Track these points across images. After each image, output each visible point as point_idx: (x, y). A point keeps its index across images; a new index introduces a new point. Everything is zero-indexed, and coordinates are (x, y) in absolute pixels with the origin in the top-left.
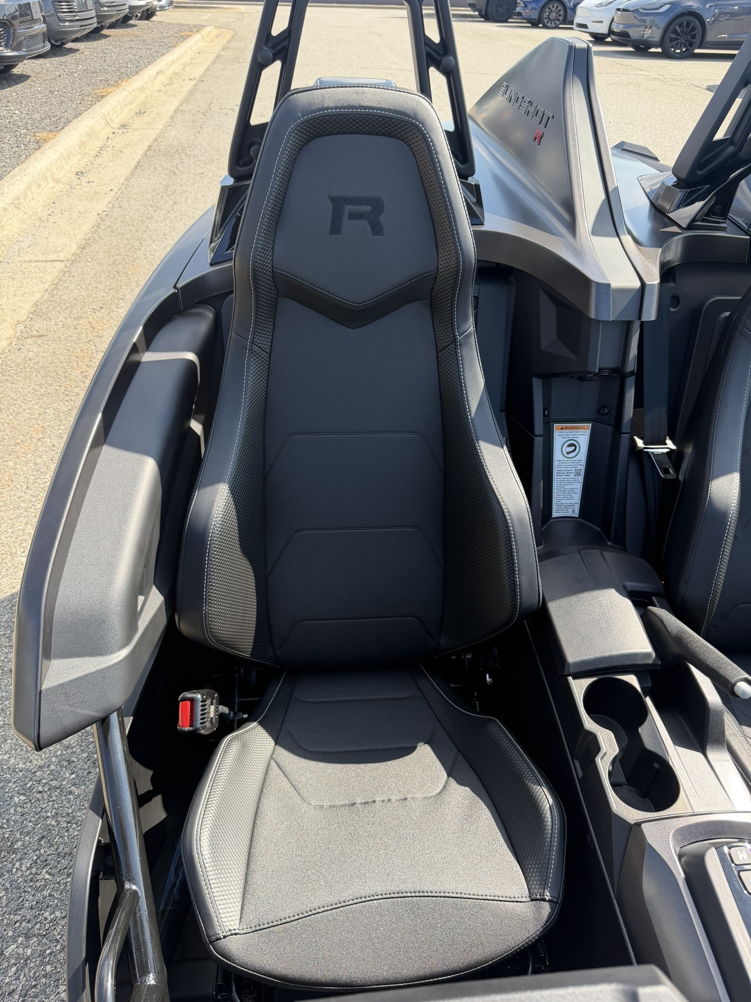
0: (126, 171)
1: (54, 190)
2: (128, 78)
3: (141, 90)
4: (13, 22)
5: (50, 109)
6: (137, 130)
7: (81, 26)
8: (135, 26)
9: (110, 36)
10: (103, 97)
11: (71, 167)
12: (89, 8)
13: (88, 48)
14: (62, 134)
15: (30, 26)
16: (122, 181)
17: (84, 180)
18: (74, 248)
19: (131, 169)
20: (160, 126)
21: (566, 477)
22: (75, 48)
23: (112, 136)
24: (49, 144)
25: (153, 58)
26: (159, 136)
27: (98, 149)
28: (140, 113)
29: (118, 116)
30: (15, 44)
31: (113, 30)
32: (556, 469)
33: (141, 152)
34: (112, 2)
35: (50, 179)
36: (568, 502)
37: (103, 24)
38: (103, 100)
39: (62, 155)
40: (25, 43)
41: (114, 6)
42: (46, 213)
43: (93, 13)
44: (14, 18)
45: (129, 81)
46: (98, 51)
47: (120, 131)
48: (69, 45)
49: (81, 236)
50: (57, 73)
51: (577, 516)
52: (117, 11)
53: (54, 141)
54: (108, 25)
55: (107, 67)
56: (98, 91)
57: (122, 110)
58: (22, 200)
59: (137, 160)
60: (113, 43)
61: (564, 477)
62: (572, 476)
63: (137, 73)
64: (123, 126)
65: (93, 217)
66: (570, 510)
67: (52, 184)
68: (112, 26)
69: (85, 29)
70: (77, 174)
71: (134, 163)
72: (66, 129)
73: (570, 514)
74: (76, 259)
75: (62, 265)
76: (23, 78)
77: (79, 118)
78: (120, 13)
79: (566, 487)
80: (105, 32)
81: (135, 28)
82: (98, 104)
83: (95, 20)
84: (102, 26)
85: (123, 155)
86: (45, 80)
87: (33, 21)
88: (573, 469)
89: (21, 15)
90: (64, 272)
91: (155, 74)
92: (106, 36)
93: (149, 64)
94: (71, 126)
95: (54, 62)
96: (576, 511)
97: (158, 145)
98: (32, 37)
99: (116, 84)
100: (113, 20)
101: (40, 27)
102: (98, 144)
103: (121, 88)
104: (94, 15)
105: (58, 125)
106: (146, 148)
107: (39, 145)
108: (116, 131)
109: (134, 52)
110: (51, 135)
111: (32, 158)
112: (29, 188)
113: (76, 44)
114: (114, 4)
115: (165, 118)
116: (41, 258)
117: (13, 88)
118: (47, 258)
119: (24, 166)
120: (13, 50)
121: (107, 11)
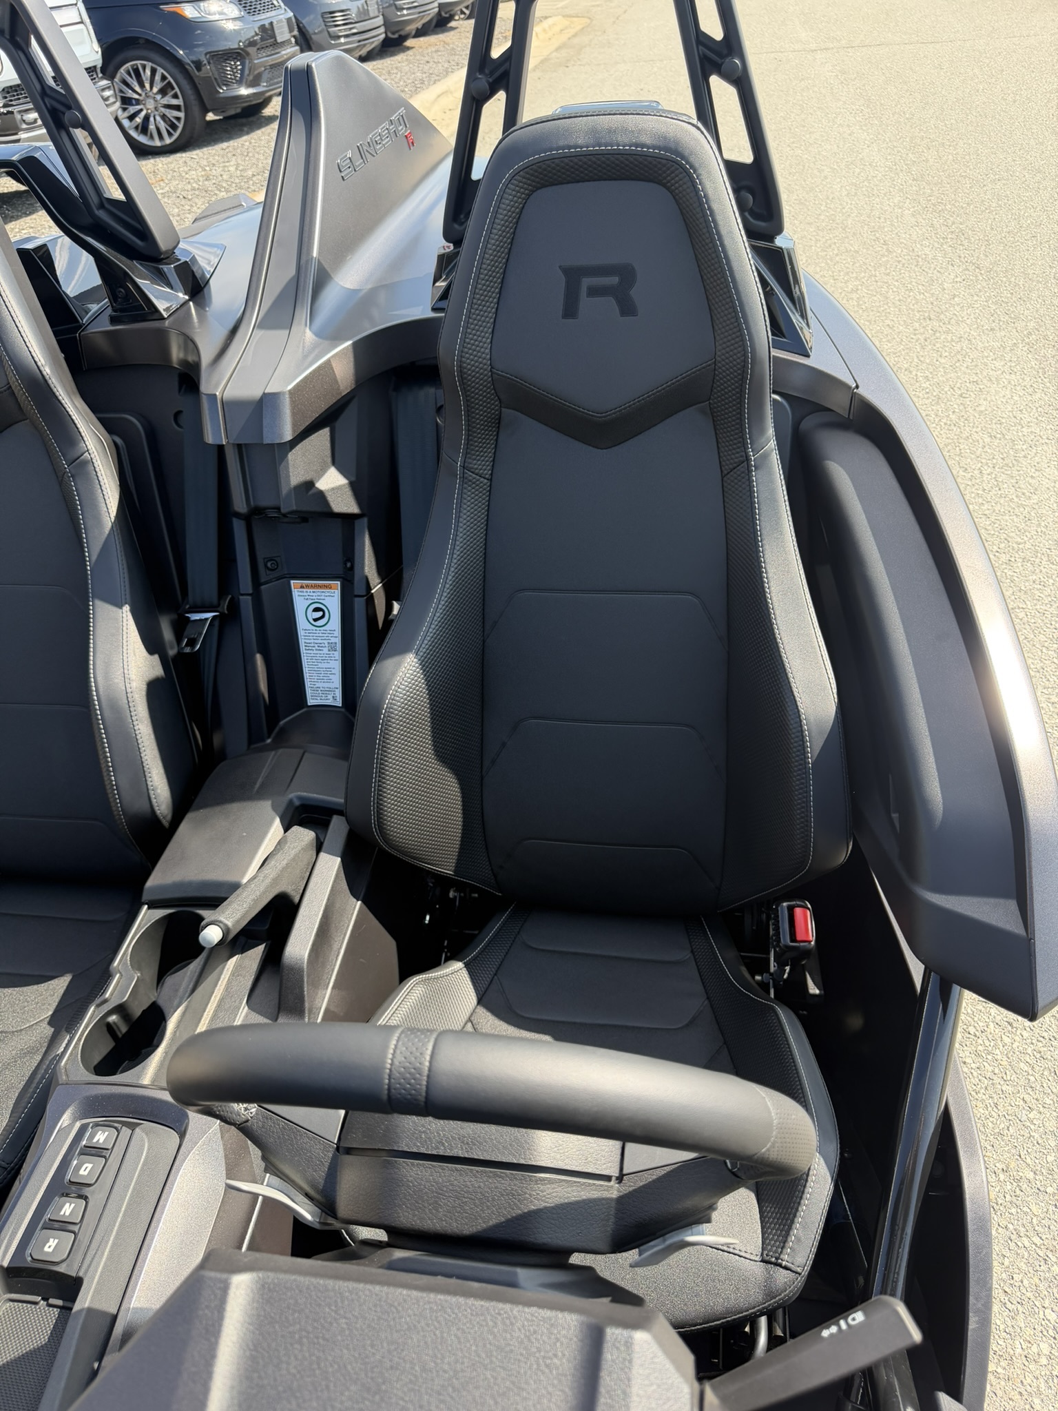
4: (250, 49)
7: (359, 41)
12: (372, 15)
15: (273, 52)
21: (317, 652)
30: (251, 78)
32: (303, 641)
34: (413, 2)
36: (326, 685)
40: (265, 76)
41: (415, 7)
43: (379, 21)
44: (252, 43)
51: (340, 705)
52: (420, 13)
54: (414, 32)
61: (315, 652)
62: (326, 650)
66: (330, 697)
68: (420, 33)
69: (365, 45)
73: (330, 702)
78: (424, 16)
79: (320, 665)
80: (409, 43)
83: (382, 30)
84: (400, 36)
87: (278, 46)
88: (326, 642)
89: (262, 39)
96: (338, 698)
98: (276, 66)
100: (419, 25)
104: (382, 22)
114: (415, 4)
120: (248, 86)
121: (408, 15)
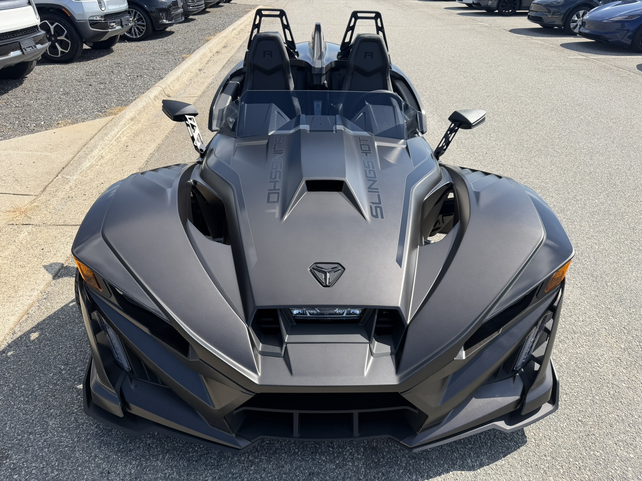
0: (219, 68)
1: (191, 75)
2: (219, 32)
3: (225, 37)
4: (170, 9)
5: (186, 46)
6: (223, 54)
7: (197, 8)
8: (222, 6)
9: (210, 12)
10: (208, 40)
11: (197, 67)
13: (200, 18)
14: (193, 55)
15: (177, 10)
16: (217, 72)
17: (202, 72)
18: (200, 93)
19: (221, 68)
20: (233, 52)
22: (193, 18)
23: (213, 56)
24: (188, 59)
25: (231, 23)
26: (233, 56)
27: (207, 61)
28: (224, 47)
29: (215, 48)
30: (170, 18)
31: (211, 9)
33: (225, 62)
35: (189, 72)
37: (207, 6)
38: (209, 42)
39: (193, 62)
40: (174, 17)
42: (188, 83)
44: (170, 7)
45: (220, 34)
46: (205, 20)
47: (216, 54)
48: (191, 17)
49: (203, 90)
50: (186, 30)
53: (189, 57)
54: (210, 7)
55: (209, 27)
56: (206, 38)
57: (217, 45)
58: (180, 78)
59: (223, 65)
60: (212, 15)
63: (224, 30)
64: (217, 52)
65: (206, 84)
67: (189, 73)
69: (199, 10)
70: (199, 70)
71: (222, 66)
72: (194, 53)
74: (201, 96)
75: (196, 98)
76: (171, 33)
77: (199, 49)
80: (208, 10)
81: (222, 8)
82: (207, 43)
83: (204, 5)
85: (217, 63)
86: (182, 34)
87: (178, 8)
89: (173, 5)
90: (197, 100)
91: (232, 30)
92: (208, 12)
93: (229, 26)
94: (196, 52)
95: (184, 25)
97: (232, 59)
98: (177, 15)
99: (214, 35)
100: (212, 4)
101: (181, 10)
102: (207, 59)
103: (216, 36)
104: (204, 3)
105: (191, 52)
106: (227, 60)
107: (184, 59)
108: (214, 54)
109: (222, 20)
110: (188, 56)
111: (182, 64)
112: (182, 74)
113: (194, 16)
115: (236, 49)
116: (188, 96)
117: (168, 37)
118: (191, 96)
119: (180, 66)
120: (169, 21)
